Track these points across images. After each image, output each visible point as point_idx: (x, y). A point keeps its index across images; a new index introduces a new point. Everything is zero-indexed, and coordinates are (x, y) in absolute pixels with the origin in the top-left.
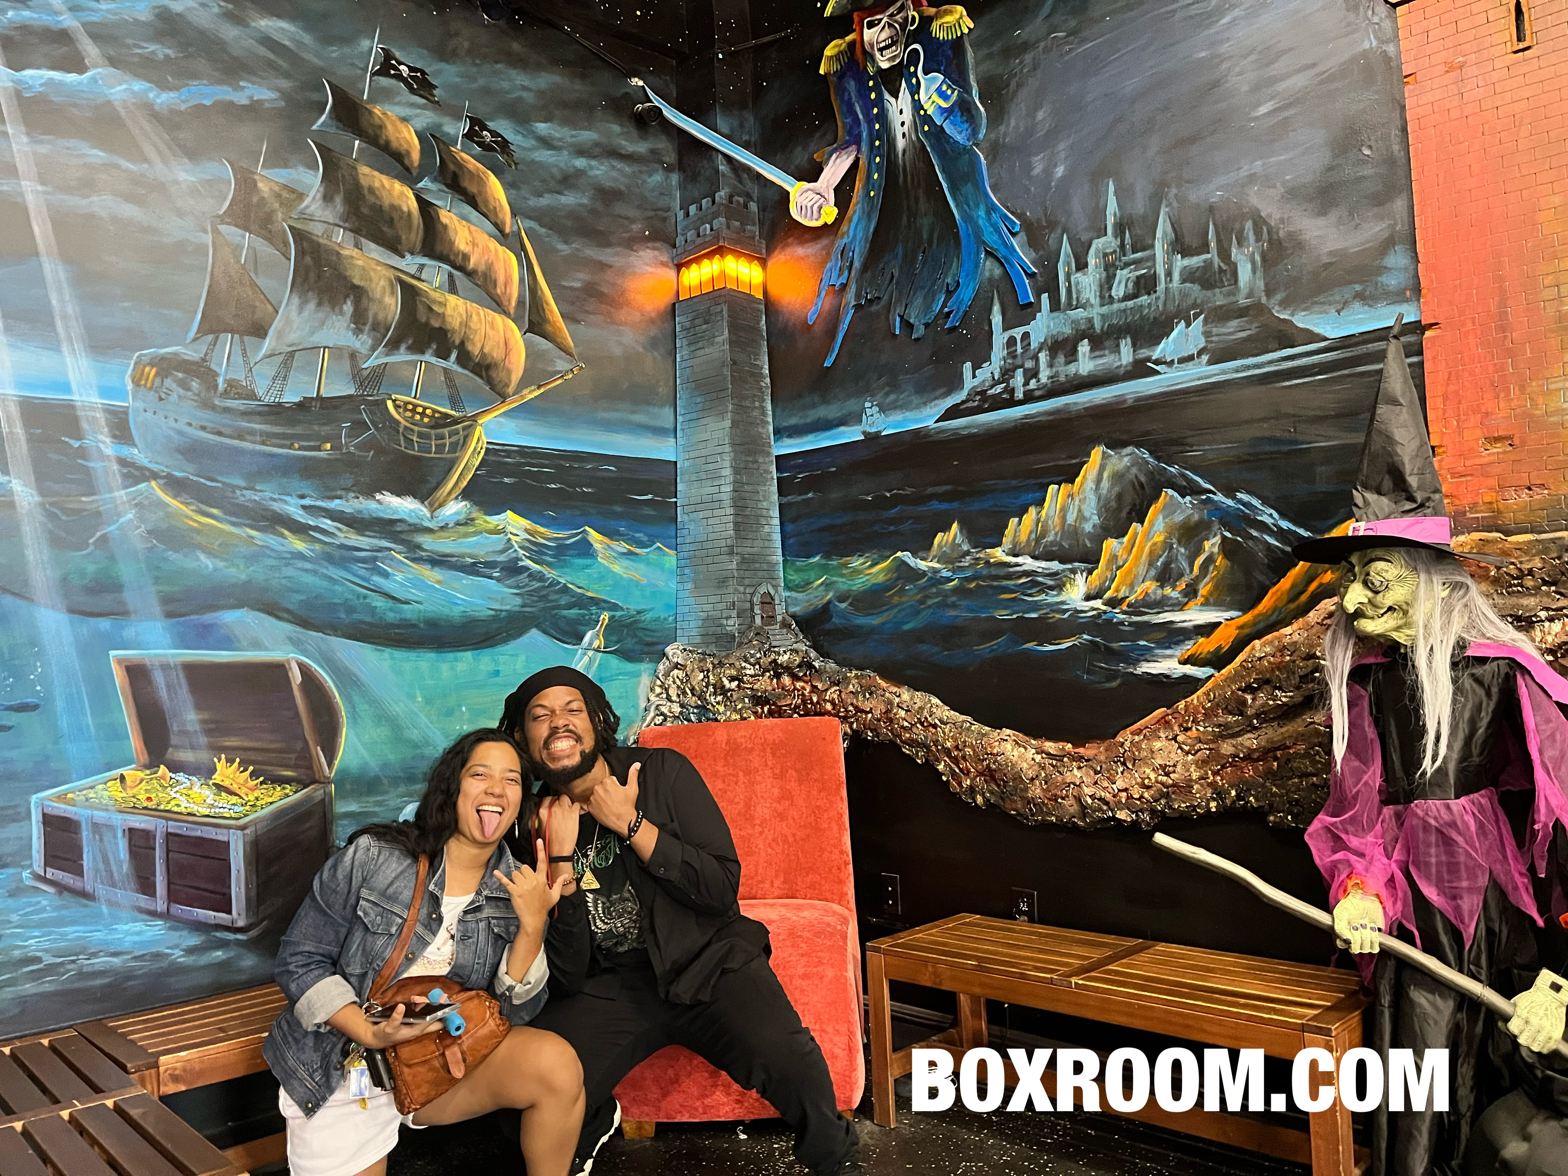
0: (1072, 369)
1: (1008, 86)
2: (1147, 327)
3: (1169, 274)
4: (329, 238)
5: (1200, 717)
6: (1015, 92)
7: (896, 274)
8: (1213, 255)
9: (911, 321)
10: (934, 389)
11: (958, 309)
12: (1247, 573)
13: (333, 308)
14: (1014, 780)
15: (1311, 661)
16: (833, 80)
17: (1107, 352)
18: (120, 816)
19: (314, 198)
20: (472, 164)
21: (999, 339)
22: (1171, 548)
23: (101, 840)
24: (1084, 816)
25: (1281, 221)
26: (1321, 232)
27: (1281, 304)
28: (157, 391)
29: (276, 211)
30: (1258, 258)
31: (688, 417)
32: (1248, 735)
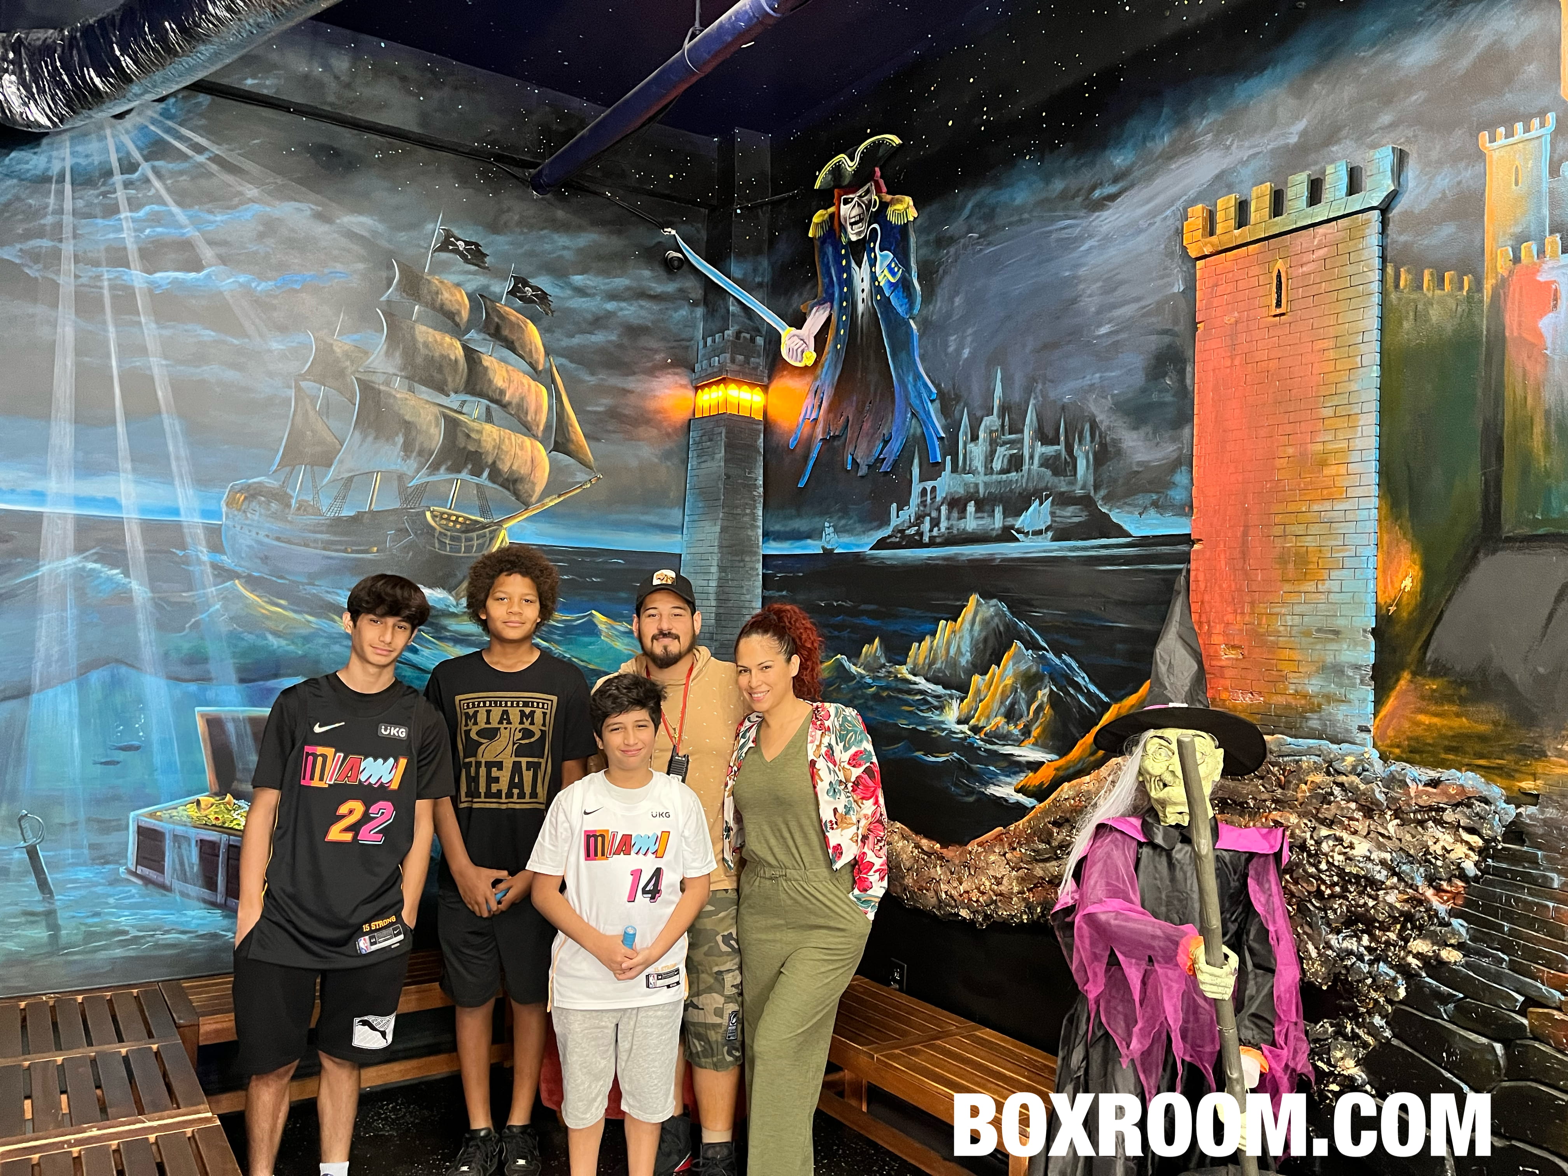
0: (962, 524)
1: (938, 271)
2: (1014, 500)
3: (1032, 457)
4: (388, 385)
5: (1023, 840)
6: (942, 277)
7: (851, 419)
8: (1061, 447)
9: (859, 460)
10: (871, 522)
11: (891, 457)
12: (1065, 724)
13: (387, 440)
16: (817, 243)
17: (985, 515)
18: (194, 830)
19: (378, 355)
21: (916, 487)
22: (1016, 691)
23: (179, 847)
24: (939, 910)
25: (1109, 428)
26: (1134, 444)
27: (1103, 499)
28: (244, 512)
29: (346, 368)
30: (1091, 456)
31: (692, 518)
32: (1053, 863)
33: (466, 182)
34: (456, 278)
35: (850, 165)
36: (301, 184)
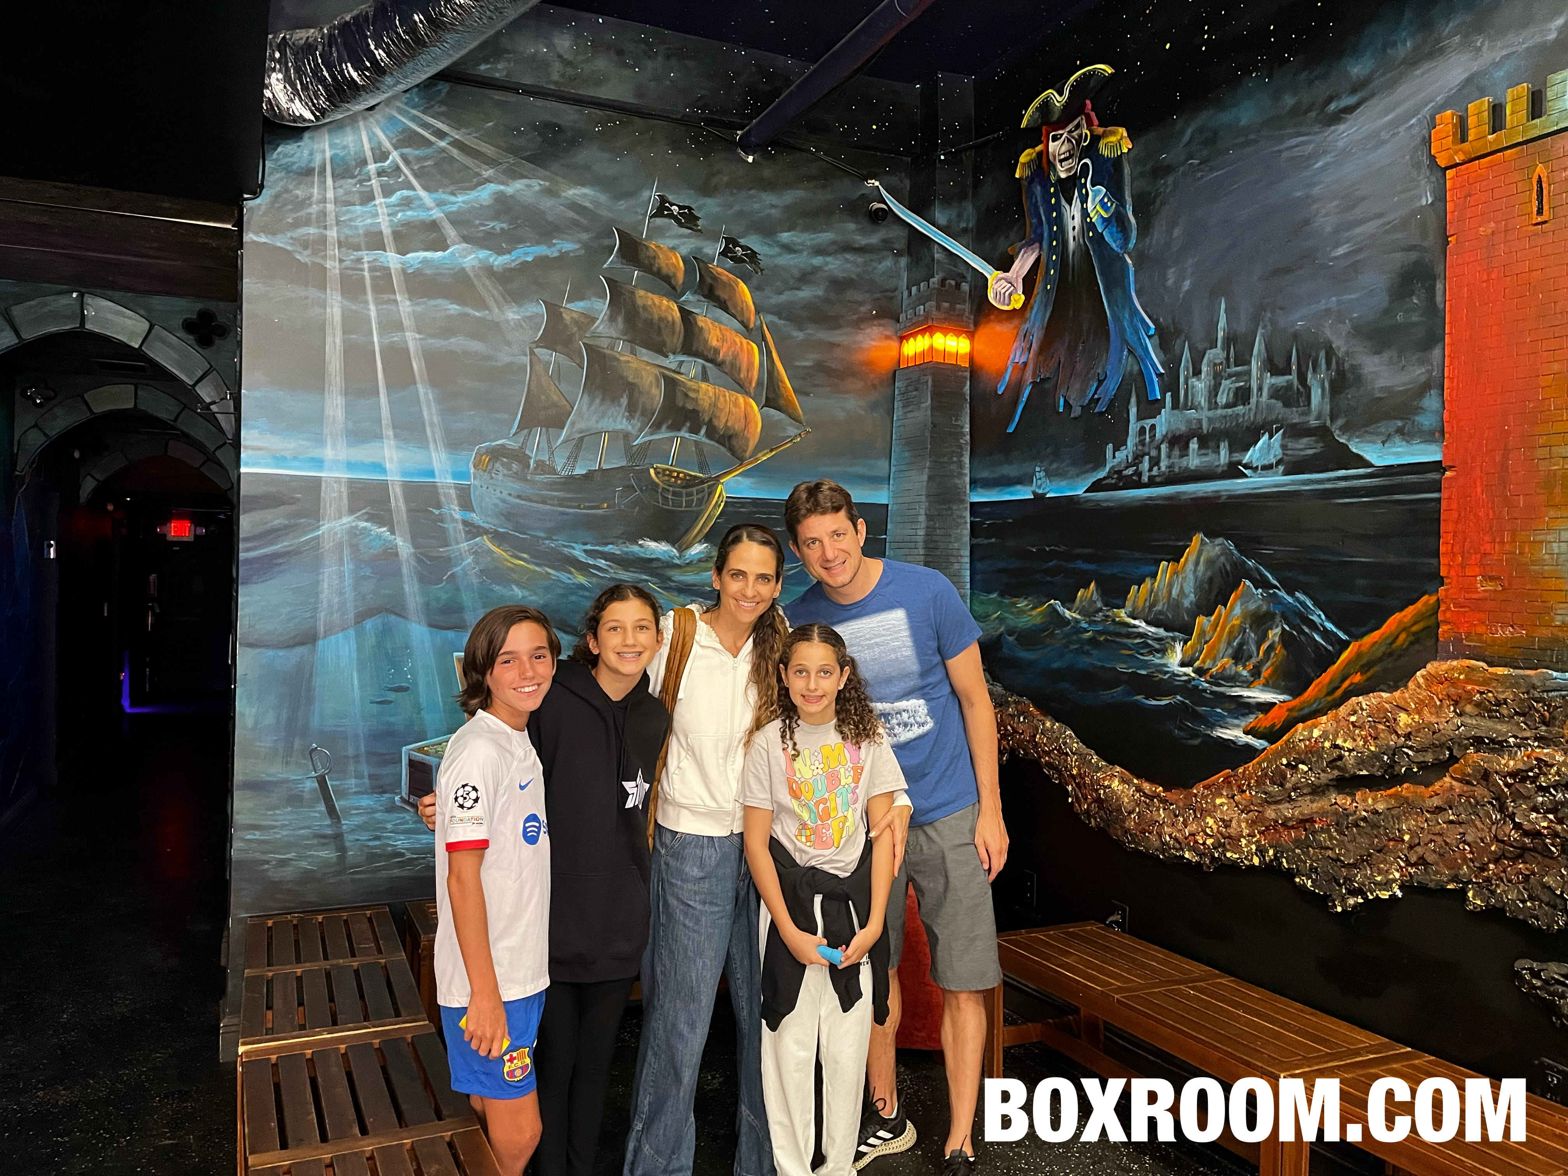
0: (1184, 462)
1: (1154, 202)
2: (1240, 434)
3: (1260, 389)
4: (612, 349)
5: (1253, 783)
6: (1160, 209)
7: (1062, 360)
8: (1293, 377)
9: (1071, 402)
10: (1085, 464)
11: (1106, 397)
12: (1298, 663)
13: (613, 401)
14: (1117, 810)
15: (1335, 750)
16: (1025, 183)
17: (1210, 451)
19: (602, 321)
20: (725, 275)
21: (1134, 426)
22: (1245, 632)
24: (1163, 852)
25: (1347, 353)
26: (1376, 369)
27: (1340, 429)
28: (490, 472)
29: (574, 334)
30: (1327, 385)
31: (899, 468)
32: (1287, 805)
33: (678, 148)
34: (671, 243)
35: (1059, 100)
36: (531, 162)
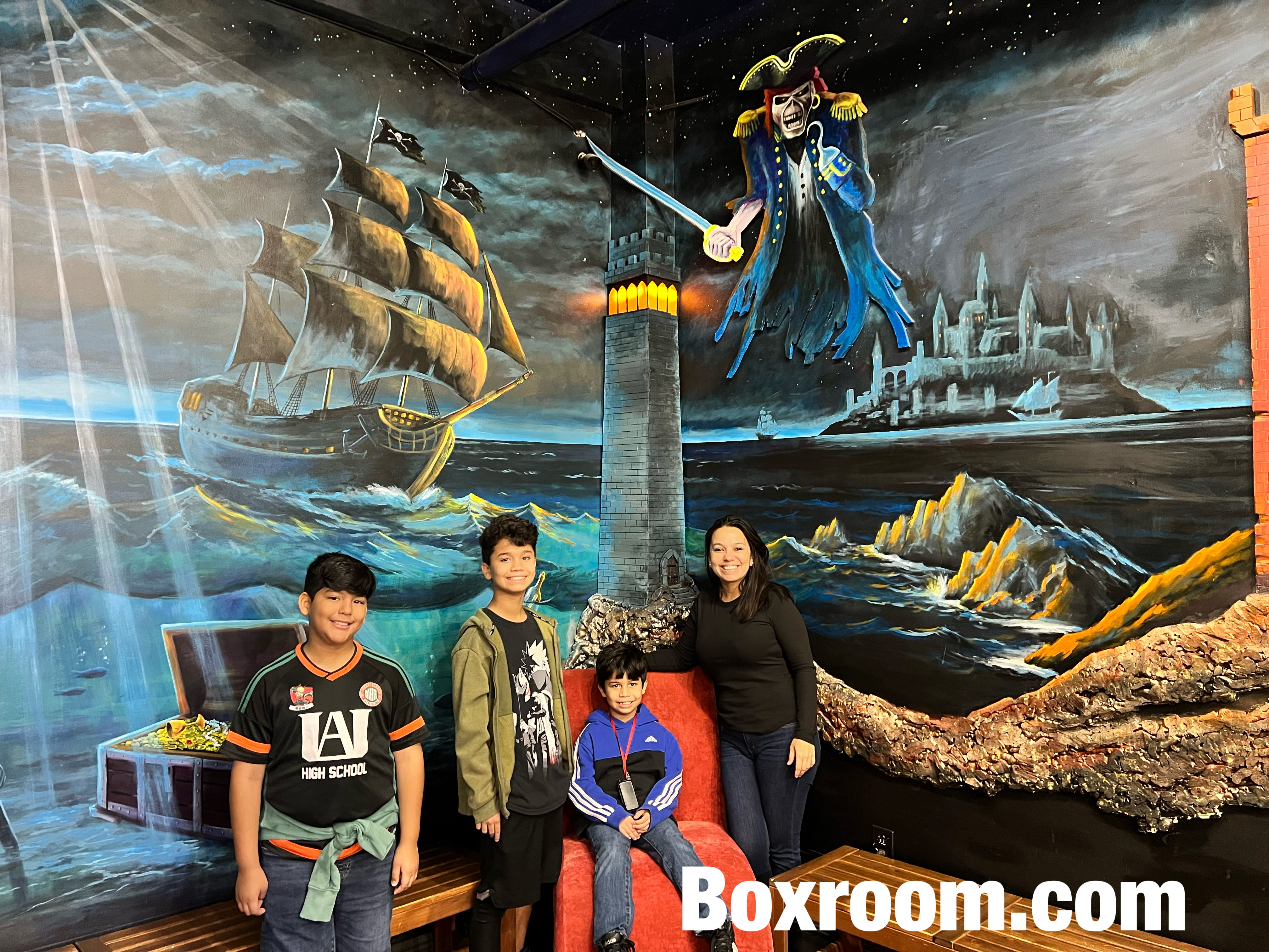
0: (942, 406)
1: (895, 164)
2: (1009, 381)
3: (1030, 338)
4: (337, 279)
5: (1042, 710)
6: (901, 171)
7: (792, 310)
8: (1069, 328)
9: (804, 349)
10: (821, 407)
11: (845, 345)
12: (1088, 596)
13: (338, 337)
14: (879, 739)
15: (1142, 679)
16: (745, 142)
17: (972, 396)
18: (166, 756)
19: (325, 247)
20: (449, 210)
21: (879, 373)
22: (1022, 566)
23: (152, 777)
24: (938, 777)
25: (1131, 307)
26: (1166, 321)
27: (1126, 376)
28: (201, 413)
29: (296, 259)
30: (1109, 335)
31: (613, 411)
32: (1083, 731)
33: (400, 73)
34: (397, 171)
35: (782, 66)
36: (242, 64)
